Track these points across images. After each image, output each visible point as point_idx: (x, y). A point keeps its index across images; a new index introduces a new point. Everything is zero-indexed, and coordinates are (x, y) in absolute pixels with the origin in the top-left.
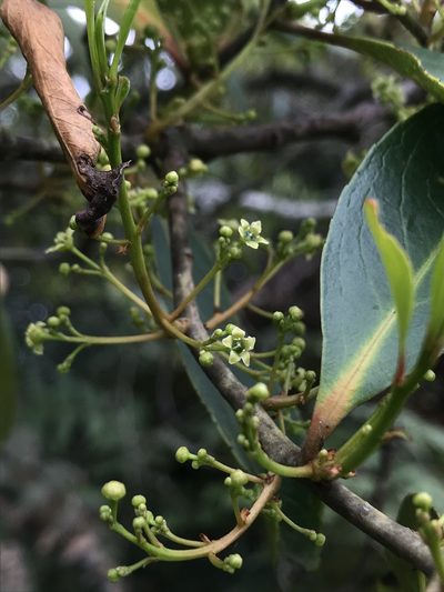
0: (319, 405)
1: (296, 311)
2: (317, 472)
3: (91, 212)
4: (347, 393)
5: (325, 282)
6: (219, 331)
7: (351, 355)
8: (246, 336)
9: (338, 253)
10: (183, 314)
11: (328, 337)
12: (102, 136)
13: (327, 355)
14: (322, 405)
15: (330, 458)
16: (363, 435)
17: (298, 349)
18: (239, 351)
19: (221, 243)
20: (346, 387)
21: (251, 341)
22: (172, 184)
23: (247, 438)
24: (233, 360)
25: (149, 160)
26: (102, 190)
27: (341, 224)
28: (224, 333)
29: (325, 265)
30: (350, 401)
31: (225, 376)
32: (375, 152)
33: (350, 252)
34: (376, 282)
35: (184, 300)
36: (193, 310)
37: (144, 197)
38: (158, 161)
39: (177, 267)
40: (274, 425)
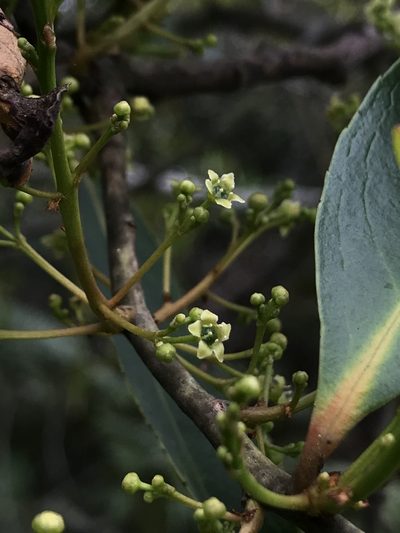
0: (318, 413)
1: (281, 292)
2: (315, 502)
3: (17, 151)
4: (354, 397)
5: (321, 252)
6: (182, 316)
7: (358, 348)
8: (219, 322)
9: (337, 216)
10: (125, 300)
11: (327, 323)
12: (30, 51)
13: (328, 346)
14: (322, 413)
15: (332, 483)
16: (383, 448)
17: (279, 347)
18: (210, 342)
19: (181, 202)
20: (352, 390)
21: (226, 329)
22: (121, 118)
23: (230, 450)
24: (203, 353)
25: (76, 96)
26: (31, 121)
27: (339, 178)
28: (188, 319)
29: (321, 232)
30: (358, 408)
31: (184, 382)
32: (380, 87)
33: (352, 214)
34: (387, 254)
35: (126, 282)
36: (138, 295)
37: (72, 145)
38: (87, 101)
39: (114, 239)
40: (252, 445)
